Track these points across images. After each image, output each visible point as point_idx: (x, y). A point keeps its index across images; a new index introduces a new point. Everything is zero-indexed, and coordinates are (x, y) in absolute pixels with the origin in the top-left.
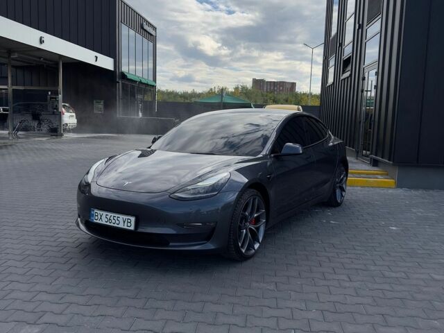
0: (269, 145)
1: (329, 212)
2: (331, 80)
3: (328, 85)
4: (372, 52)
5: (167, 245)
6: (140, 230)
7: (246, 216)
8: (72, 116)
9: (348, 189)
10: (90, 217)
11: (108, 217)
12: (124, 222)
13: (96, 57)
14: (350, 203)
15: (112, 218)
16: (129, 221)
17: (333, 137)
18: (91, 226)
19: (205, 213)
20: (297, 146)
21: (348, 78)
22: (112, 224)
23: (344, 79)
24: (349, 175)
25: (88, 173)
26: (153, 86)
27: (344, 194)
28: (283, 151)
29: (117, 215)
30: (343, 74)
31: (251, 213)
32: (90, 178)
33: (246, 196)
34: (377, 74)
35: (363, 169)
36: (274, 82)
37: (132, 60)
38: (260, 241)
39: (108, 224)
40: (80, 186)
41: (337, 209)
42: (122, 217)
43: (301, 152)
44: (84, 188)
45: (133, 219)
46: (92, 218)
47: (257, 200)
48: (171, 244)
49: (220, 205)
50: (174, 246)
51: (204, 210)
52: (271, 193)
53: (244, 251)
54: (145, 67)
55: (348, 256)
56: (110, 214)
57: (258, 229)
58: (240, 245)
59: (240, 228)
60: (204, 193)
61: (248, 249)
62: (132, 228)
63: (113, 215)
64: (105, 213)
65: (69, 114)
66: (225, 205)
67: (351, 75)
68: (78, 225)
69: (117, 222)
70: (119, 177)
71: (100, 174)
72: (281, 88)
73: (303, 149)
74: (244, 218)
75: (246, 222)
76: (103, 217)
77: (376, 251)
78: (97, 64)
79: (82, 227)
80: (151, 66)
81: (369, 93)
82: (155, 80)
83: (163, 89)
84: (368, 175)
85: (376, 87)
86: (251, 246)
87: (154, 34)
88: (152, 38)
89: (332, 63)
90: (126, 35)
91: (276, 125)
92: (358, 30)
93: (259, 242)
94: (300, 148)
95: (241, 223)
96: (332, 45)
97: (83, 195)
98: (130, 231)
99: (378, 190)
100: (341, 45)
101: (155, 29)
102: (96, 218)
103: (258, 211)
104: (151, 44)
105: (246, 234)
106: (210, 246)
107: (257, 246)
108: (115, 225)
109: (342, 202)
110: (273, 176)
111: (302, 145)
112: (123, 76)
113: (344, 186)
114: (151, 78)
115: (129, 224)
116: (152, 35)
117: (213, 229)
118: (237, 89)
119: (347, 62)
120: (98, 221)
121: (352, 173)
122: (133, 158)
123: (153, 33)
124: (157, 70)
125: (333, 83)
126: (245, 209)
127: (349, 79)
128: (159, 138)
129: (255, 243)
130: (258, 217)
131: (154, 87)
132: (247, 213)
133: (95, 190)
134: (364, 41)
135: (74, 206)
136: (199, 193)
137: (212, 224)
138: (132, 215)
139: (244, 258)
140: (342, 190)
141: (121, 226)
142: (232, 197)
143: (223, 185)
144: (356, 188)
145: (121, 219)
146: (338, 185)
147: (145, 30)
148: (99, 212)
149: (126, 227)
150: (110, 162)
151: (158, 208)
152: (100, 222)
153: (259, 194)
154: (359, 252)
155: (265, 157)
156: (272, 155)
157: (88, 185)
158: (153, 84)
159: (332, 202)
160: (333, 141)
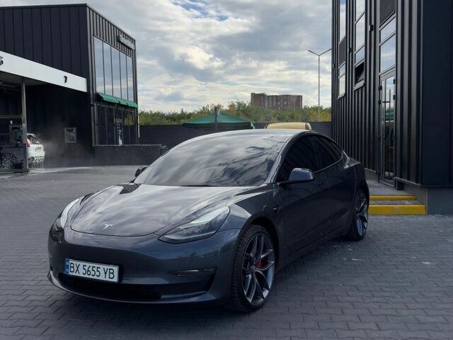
0: (274, 172)
1: (350, 248)
2: (342, 91)
3: (339, 97)
4: (388, 56)
5: (158, 298)
6: (125, 282)
7: (251, 258)
8: (40, 148)
9: (370, 218)
10: (64, 269)
11: (86, 268)
12: (106, 273)
13: (66, 78)
14: (374, 235)
15: (90, 269)
16: (111, 271)
17: (348, 158)
18: (66, 280)
19: (202, 256)
20: (307, 171)
21: (362, 87)
22: (91, 277)
23: (358, 90)
24: (370, 202)
25: (60, 216)
26: (134, 108)
27: (366, 224)
28: (291, 178)
29: (96, 265)
30: (356, 83)
31: (257, 255)
32: (62, 222)
33: (249, 234)
34: (395, 82)
35: (387, 193)
36: (277, 96)
37: (108, 79)
38: (270, 287)
39: (86, 276)
40: (51, 232)
41: (359, 243)
42: (102, 267)
43: (312, 178)
44: (57, 234)
45: (116, 269)
46: (67, 270)
47: (263, 238)
48: (162, 297)
49: (219, 247)
50: (166, 299)
51: (201, 253)
52: (280, 229)
53: (250, 300)
54: (124, 86)
55: (375, 299)
56: (88, 265)
57: (266, 272)
58: (245, 293)
59: (245, 273)
60: (200, 233)
61: (255, 298)
62: (115, 280)
63: (92, 265)
64: (82, 264)
65: (36, 146)
66: (225, 246)
67: (365, 85)
68: (50, 279)
69: (97, 274)
70: (98, 219)
71: (75, 216)
72: (285, 103)
73: (314, 175)
74: (249, 261)
75: (251, 265)
76: (79, 269)
77: (407, 291)
78: (67, 85)
79: (56, 281)
80: (131, 84)
81: (387, 104)
82: (136, 100)
83: (147, 110)
84: (393, 201)
85: (395, 97)
86: (258, 294)
87: (133, 48)
88: (131, 52)
89: (342, 71)
90: (100, 50)
91: (281, 147)
92: (370, 32)
93: (268, 289)
94: (311, 174)
95: (245, 266)
96: (342, 51)
97: (55, 243)
98: (113, 284)
99: (406, 218)
100: (351, 50)
101: (133, 41)
102: (72, 270)
103: (264, 251)
104: (130, 59)
105: (252, 279)
106: (209, 297)
107: (266, 293)
108: (95, 277)
109: (364, 234)
110: (280, 208)
111: (313, 169)
112: (99, 98)
113: (365, 215)
114: (131, 99)
115: (112, 276)
116: (131, 49)
117: (213, 276)
118: (232, 106)
119: (360, 70)
120: (74, 274)
121: (374, 200)
122: (114, 194)
123: (131, 46)
124: (138, 88)
125: (345, 94)
126: (249, 250)
127: (364, 88)
128: (144, 169)
129: (263, 290)
130: (266, 258)
131: (136, 109)
132: (252, 255)
133: (69, 237)
134: (378, 45)
135: (45, 256)
136: (193, 233)
137: (211, 270)
138: (115, 265)
139: (251, 309)
140: (364, 220)
141: (102, 278)
142: (233, 236)
143: (222, 222)
144: (379, 217)
145: (101, 271)
146: (358, 215)
147: (122, 44)
148: (75, 262)
149: (107, 279)
150: (86, 201)
151: (146, 254)
152: (77, 274)
153: (265, 231)
154: (387, 294)
155: (269, 186)
156: (278, 184)
157: (61, 230)
158: (133, 105)
159: (352, 235)
160: (349, 163)
